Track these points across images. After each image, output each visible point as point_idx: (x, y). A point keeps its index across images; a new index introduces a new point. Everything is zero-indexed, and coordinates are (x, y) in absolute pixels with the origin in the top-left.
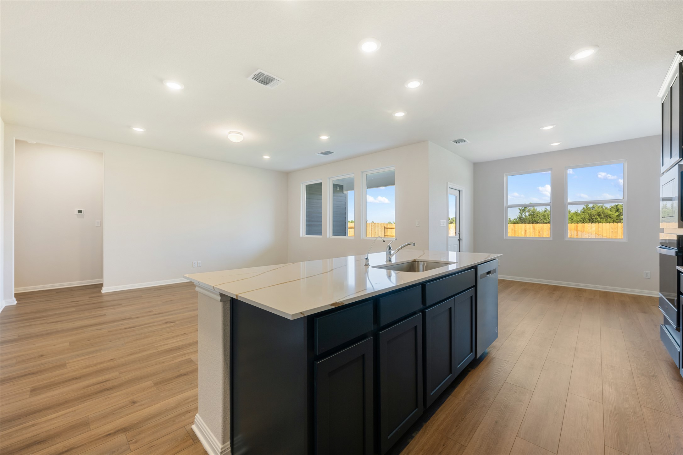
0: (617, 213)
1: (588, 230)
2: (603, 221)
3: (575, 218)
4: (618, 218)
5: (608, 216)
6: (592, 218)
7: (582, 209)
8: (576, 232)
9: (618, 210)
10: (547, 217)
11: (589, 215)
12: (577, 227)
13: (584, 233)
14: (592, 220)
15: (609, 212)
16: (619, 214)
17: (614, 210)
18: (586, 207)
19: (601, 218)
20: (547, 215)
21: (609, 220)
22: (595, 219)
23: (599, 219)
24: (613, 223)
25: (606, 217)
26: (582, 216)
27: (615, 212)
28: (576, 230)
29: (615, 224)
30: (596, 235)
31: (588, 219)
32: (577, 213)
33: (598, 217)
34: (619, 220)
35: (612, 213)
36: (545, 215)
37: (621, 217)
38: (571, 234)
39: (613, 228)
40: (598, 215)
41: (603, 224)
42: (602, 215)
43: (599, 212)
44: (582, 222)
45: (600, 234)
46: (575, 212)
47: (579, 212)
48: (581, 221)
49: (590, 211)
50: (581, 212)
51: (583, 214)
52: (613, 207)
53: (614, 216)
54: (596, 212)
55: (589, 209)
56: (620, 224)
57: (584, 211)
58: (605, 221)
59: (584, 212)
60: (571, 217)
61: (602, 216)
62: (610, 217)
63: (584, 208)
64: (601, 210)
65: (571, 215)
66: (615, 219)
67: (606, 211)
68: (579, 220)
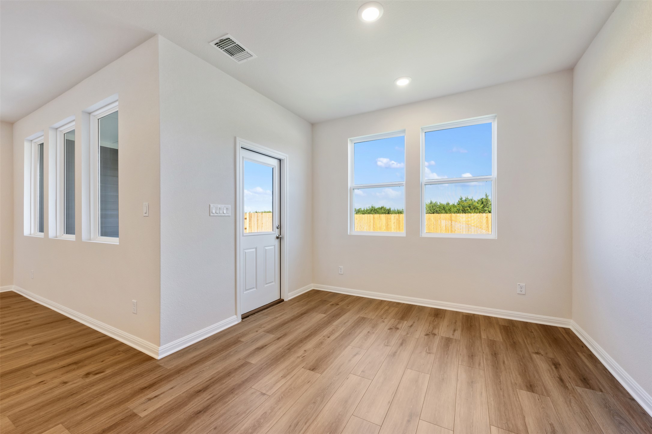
0: (482, 205)
1: (459, 220)
2: (472, 212)
3: (452, 210)
4: (483, 210)
5: (476, 208)
6: (464, 209)
7: (458, 201)
8: (450, 222)
9: (482, 203)
10: (432, 208)
11: (462, 207)
12: (451, 217)
13: (457, 222)
14: (464, 211)
15: (477, 205)
16: (483, 206)
17: (480, 203)
18: (460, 200)
19: (471, 209)
20: (432, 207)
21: (477, 211)
22: (467, 210)
23: (470, 210)
24: (479, 213)
25: (474, 208)
26: (458, 208)
27: (480, 204)
28: (450, 220)
29: (481, 214)
30: (466, 224)
31: (462, 210)
32: (454, 205)
33: (468, 208)
34: (483, 211)
35: (478, 205)
36: (431, 207)
37: (485, 208)
38: (446, 224)
39: (479, 218)
40: (469, 207)
41: (472, 214)
42: (472, 206)
43: (470, 205)
44: (458, 212)
45: (469, 223)
46: (453, 204)
47: (456, 204)
48: (456, 212)
49: (463, 204)
50: (457, 204)
51: (459, 206)
52: (479, 201)
53: (480, 208)
54: (467, 204)
55: (462, 202)
56: (485, 214)
57: (459, 203)
58: (473, 212)
59: (459, 205)
60: (449, 208)
61: (472, 208)
62: (477, 209)
63: (459, 201)
64: (470, 202)
65: (450, 207)
66: (481, 211)
67: (474, 203)
68: (455, 211)
